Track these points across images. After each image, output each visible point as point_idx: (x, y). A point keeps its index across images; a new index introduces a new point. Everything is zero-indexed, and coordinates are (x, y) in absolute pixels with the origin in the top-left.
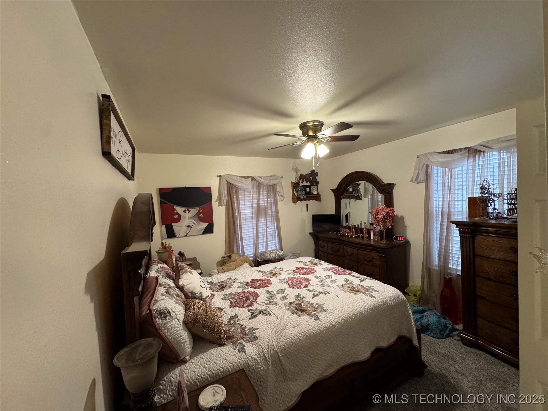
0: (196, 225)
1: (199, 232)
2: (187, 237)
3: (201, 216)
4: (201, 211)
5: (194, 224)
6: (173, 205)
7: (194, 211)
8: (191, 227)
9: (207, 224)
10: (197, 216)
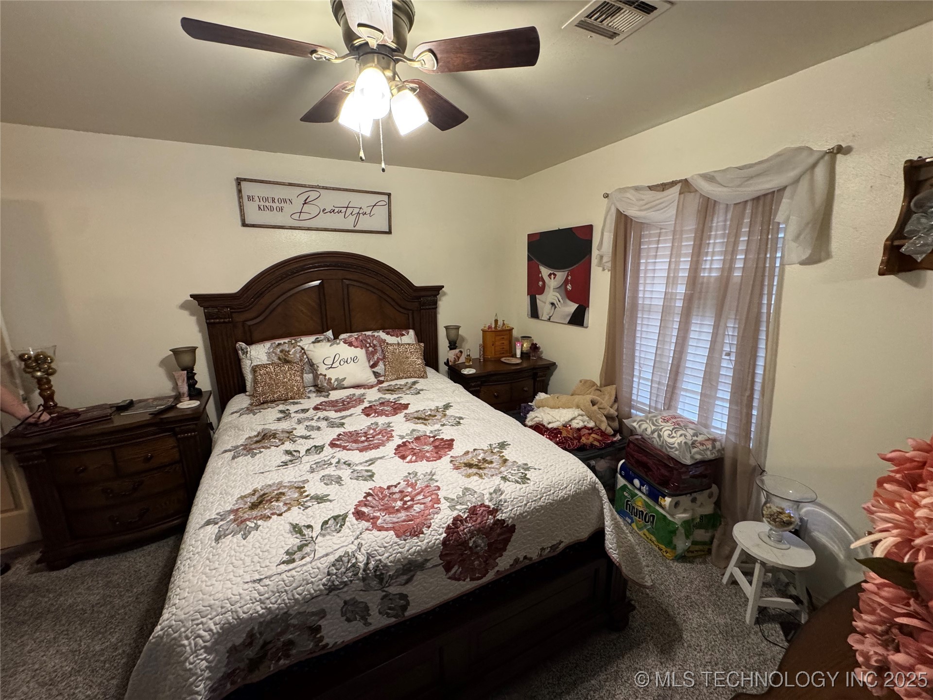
0: (561, 304)
1: (565, 319)
2: (549, 323)
3: (569, 287)
4: (569, 278)
5: (559, 301)
6: (538, 263)
7: (561, 275)
8: (556, 307)
9: (576, 306)
10: (563, 287)
